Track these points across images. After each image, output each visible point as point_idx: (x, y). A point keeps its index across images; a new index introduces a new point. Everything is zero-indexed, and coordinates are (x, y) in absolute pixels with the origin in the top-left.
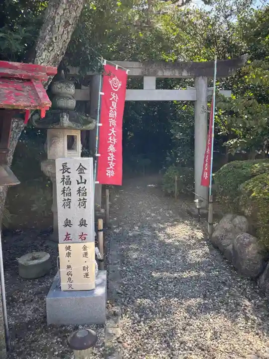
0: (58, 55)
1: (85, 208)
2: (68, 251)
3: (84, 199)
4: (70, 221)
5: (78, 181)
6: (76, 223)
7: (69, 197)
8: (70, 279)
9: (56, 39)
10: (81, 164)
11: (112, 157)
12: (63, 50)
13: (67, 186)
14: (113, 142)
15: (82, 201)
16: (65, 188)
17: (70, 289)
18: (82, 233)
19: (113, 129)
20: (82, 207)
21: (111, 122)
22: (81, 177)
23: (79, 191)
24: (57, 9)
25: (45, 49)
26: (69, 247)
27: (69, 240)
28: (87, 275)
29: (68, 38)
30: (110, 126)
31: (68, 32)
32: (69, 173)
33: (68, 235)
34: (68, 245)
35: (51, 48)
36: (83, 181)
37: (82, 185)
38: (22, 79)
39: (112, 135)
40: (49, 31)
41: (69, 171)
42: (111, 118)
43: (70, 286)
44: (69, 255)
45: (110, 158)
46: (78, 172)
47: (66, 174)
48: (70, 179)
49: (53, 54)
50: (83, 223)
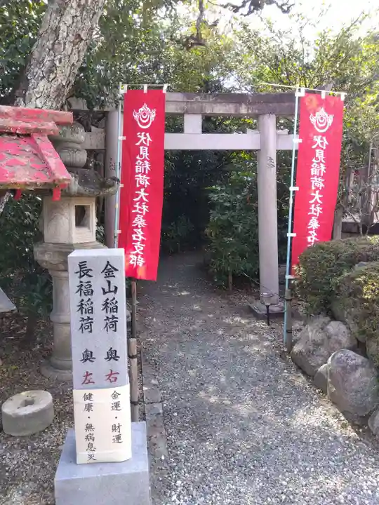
0: (63, 86)
1: (115, 331)
2: (88, 402)
3: (114, 317)
4: (91, 353)
5: (103, 289)
6: (101, 356)
7: (91, 316)
8: (90, 446)
9: (60, 62)
10: (108, 262)
11: (139, 235)
12: (71, 78)
13: (86, 299)
14: (142, 210)
15: (111, 320)
16: (83, 300)
17: (91, 461)
18: (112, 371)
19: (143, 190)
20: (111, 331)
21: (138, 179)
22: (109, 282)
23: (106, 304)
24: (62, 15)
25: (44, 77)
26: (90, 395)
27: (89, 382)
28: (118, 438)
29: (78, 60)
30: (138, 186)
31: (79, 52)
32: (91, 276)
33: (88, 374)
34: (87, 392)
35: (52, 76)
36: (112, 289)
37: (110, 296)
38: (18, 135)
39: (141, 201)
40: (50, 50)
41: (90, 273)
42: (139, 173)
43: (91, 457)
44: (89, 407)
45: (137, 237)
46: (103, 275)
47: (85, 279)
48: (91, 286)
49: (55, 85)
50: (112, 355)
